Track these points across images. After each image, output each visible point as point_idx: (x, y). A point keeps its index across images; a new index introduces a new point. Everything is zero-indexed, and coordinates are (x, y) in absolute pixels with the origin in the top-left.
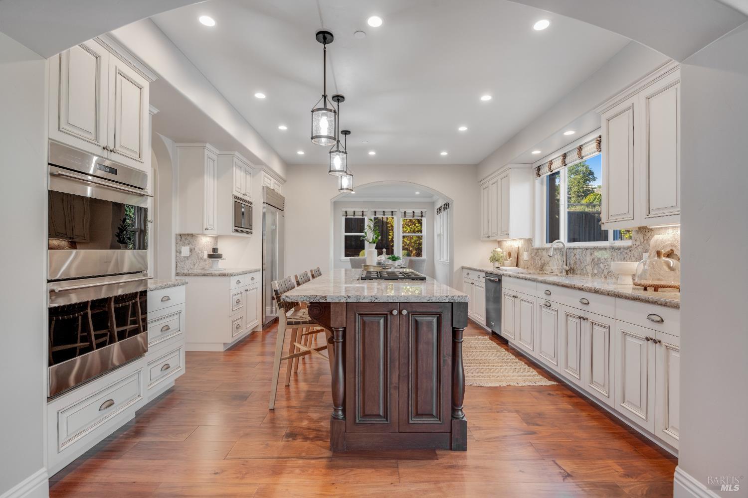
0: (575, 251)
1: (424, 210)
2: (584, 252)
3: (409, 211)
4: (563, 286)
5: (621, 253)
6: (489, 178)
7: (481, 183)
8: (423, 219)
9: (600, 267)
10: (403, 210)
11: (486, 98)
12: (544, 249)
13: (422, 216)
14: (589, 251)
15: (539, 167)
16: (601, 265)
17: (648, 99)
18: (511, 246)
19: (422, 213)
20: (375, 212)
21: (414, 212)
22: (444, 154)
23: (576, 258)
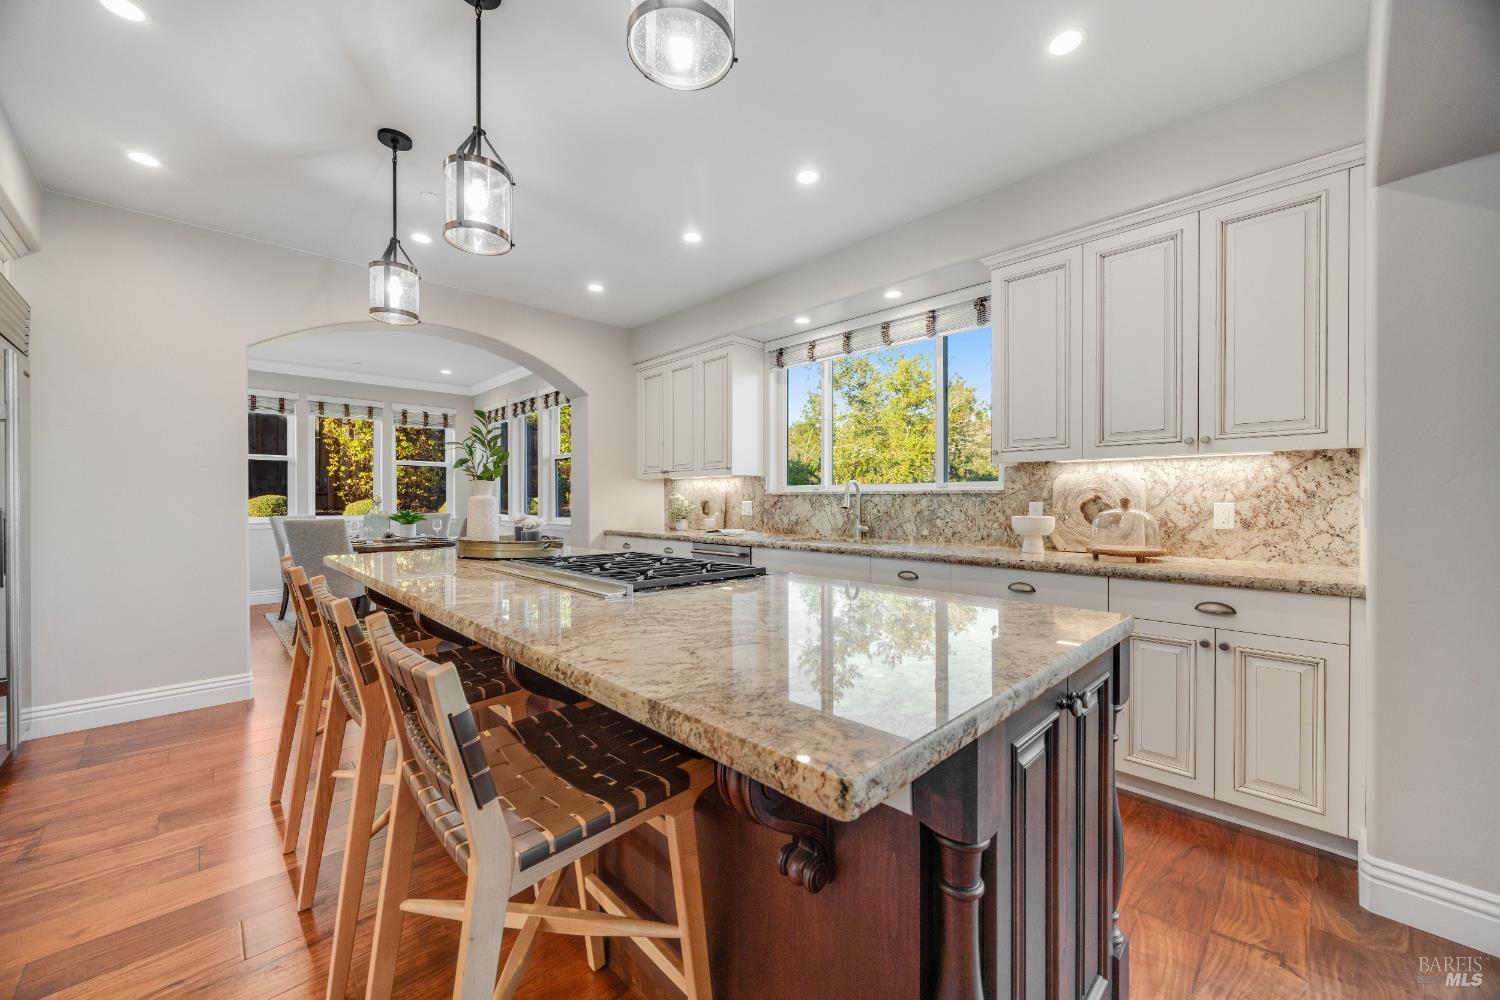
0: (876, 500)
1: (450, 412)
2: (898, 500)
3: (416, 412)
4: (961, 562)
5: (983, 502)
6: (664, 359)
7: (639, 366)
8: (448, 431)
9: (935, 526)
10: (399, 408)
11: (808, 177)
12: (797, 496)
13: (446, 425)
14: (910, 498)
15: (781, 349)
16: (939, 522)
17: (1103, 257)
18: (709, 490)
19: (445, 417)
20: (321, 405)
21: (426, 416)
22: (596, 288)
23: (879, 512)
